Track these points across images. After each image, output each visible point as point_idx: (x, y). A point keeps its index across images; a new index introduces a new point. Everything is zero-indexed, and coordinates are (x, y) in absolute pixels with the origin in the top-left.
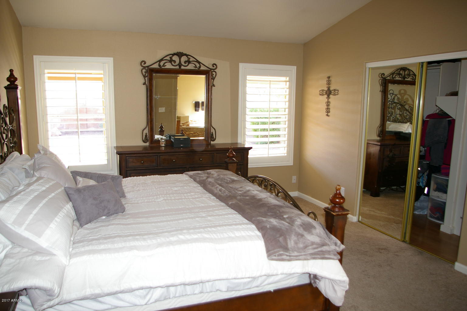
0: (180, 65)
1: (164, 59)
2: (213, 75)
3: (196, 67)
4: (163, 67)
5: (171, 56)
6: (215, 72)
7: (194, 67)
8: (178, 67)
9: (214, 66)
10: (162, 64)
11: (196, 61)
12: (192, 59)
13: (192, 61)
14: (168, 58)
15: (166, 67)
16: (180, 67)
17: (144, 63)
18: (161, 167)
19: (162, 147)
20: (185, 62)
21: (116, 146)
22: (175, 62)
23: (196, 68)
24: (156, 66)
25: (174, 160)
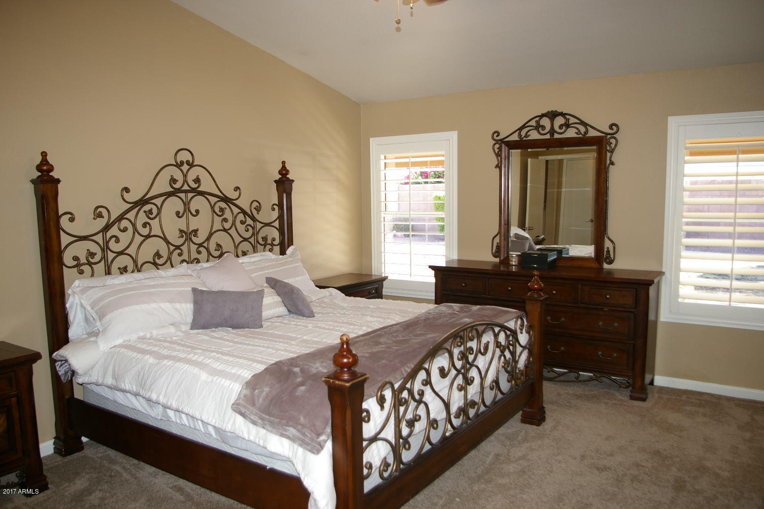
0: (552, 131)
1: (526, 125)
2: (611, 143)
3: (579, 132)
4: (525, 139)
5: (537, 119)
6: (615, 138)
7: (576, 133)
8: (548, 136)
9: (614, 127)
10: (523, 133)
11: (579, 122)
12: (572, 120)
13: (572, 124)
14: (533, 123)
15: (529, 138)
16: (552, 135)
17: (496, 134)
18: (490, 297)
19: (513, 265)
20: (561, 127)
21: (457, 258)
22: (543, 127)
23: (579, 134)
24: (515, 137)
25: (511, 287)
